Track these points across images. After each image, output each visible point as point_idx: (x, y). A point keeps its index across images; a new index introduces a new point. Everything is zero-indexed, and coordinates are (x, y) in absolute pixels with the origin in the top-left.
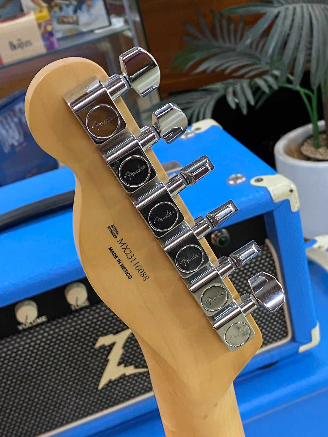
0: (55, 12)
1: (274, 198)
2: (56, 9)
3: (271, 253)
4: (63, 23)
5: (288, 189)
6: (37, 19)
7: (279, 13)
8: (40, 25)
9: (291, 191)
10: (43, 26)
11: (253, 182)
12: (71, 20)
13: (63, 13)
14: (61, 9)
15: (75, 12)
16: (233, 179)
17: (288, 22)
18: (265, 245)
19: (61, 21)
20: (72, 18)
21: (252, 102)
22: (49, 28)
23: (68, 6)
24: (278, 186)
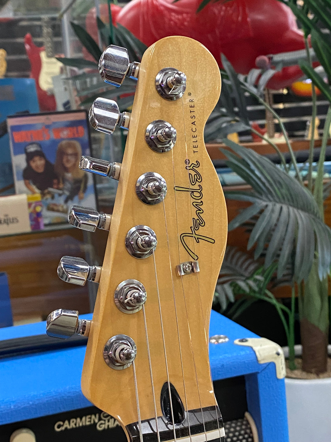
0: (47, 199)
1: (259, 359)
2: (48, 197)
3: (250, 429)
4: (53, 210)
5: (275, 352)
6: (28, 199)
7: (267, 206)
8: (30, 205)
9: (278, 354)
10: (33, 205)
11: (237, 342)
12: (60, 209)
13: (54, 202)
14: (53, 198)
15: (66, 201)
16: (215, 339)
17: (275, 216)
18: (245, 419)
19: (51, 209)
20: (62, 207)
21: (232, 299)
22: (38, 209)
23: (60, 195)
24: (263, 347)
